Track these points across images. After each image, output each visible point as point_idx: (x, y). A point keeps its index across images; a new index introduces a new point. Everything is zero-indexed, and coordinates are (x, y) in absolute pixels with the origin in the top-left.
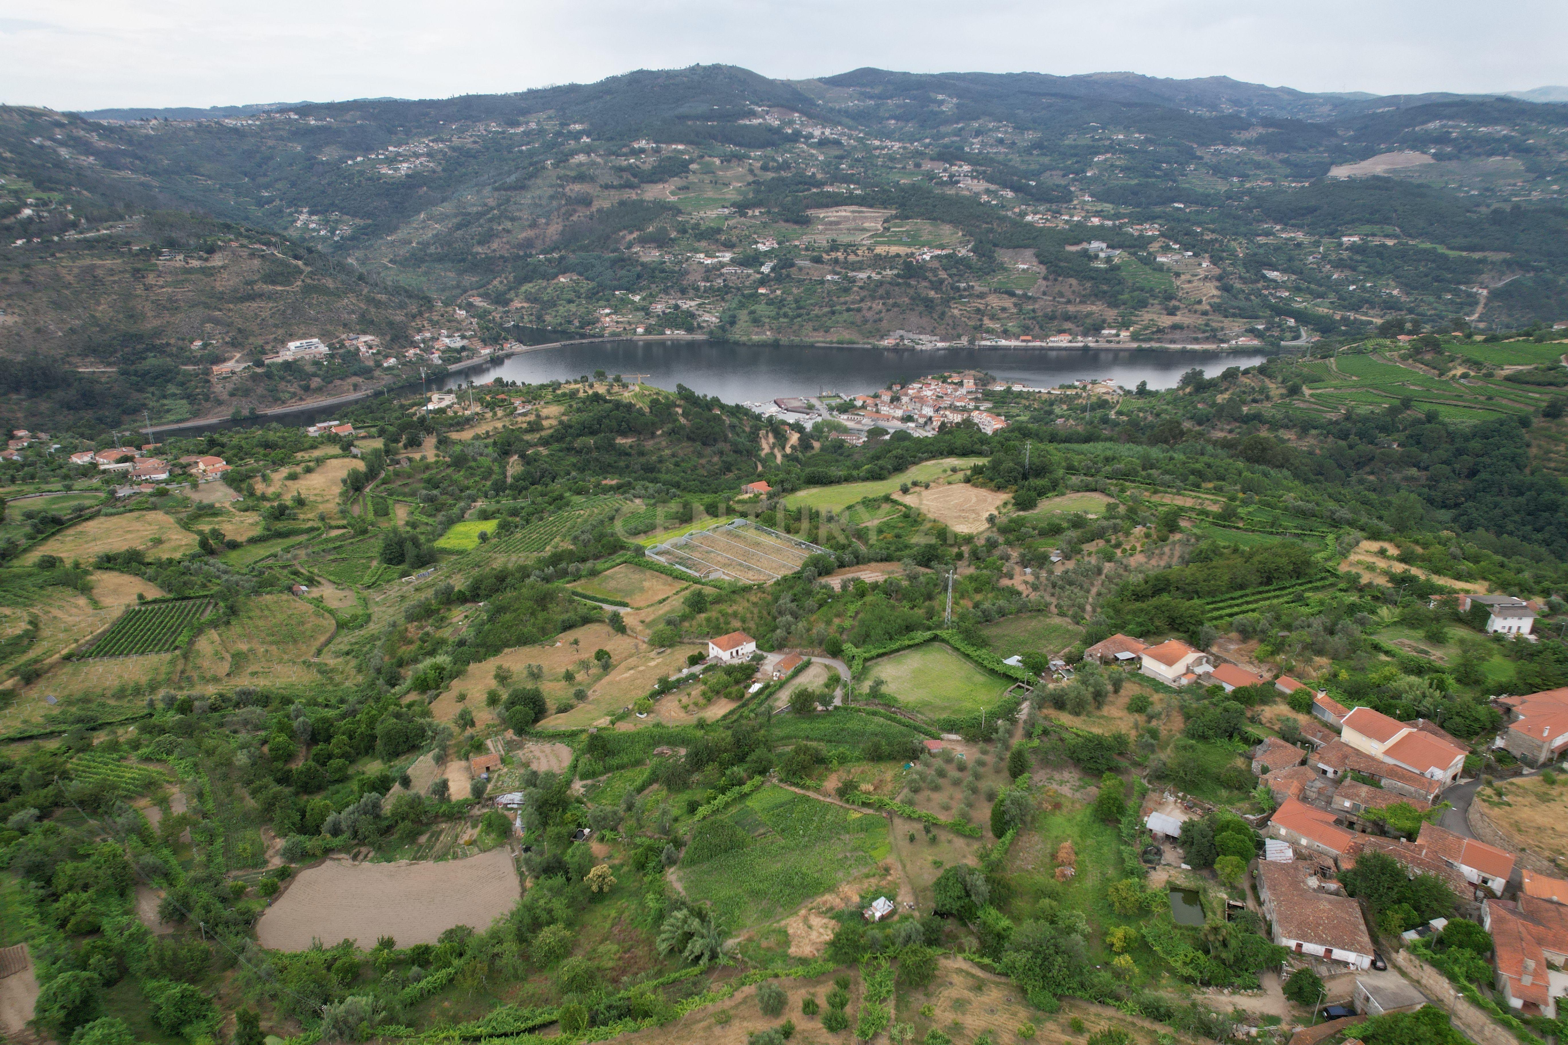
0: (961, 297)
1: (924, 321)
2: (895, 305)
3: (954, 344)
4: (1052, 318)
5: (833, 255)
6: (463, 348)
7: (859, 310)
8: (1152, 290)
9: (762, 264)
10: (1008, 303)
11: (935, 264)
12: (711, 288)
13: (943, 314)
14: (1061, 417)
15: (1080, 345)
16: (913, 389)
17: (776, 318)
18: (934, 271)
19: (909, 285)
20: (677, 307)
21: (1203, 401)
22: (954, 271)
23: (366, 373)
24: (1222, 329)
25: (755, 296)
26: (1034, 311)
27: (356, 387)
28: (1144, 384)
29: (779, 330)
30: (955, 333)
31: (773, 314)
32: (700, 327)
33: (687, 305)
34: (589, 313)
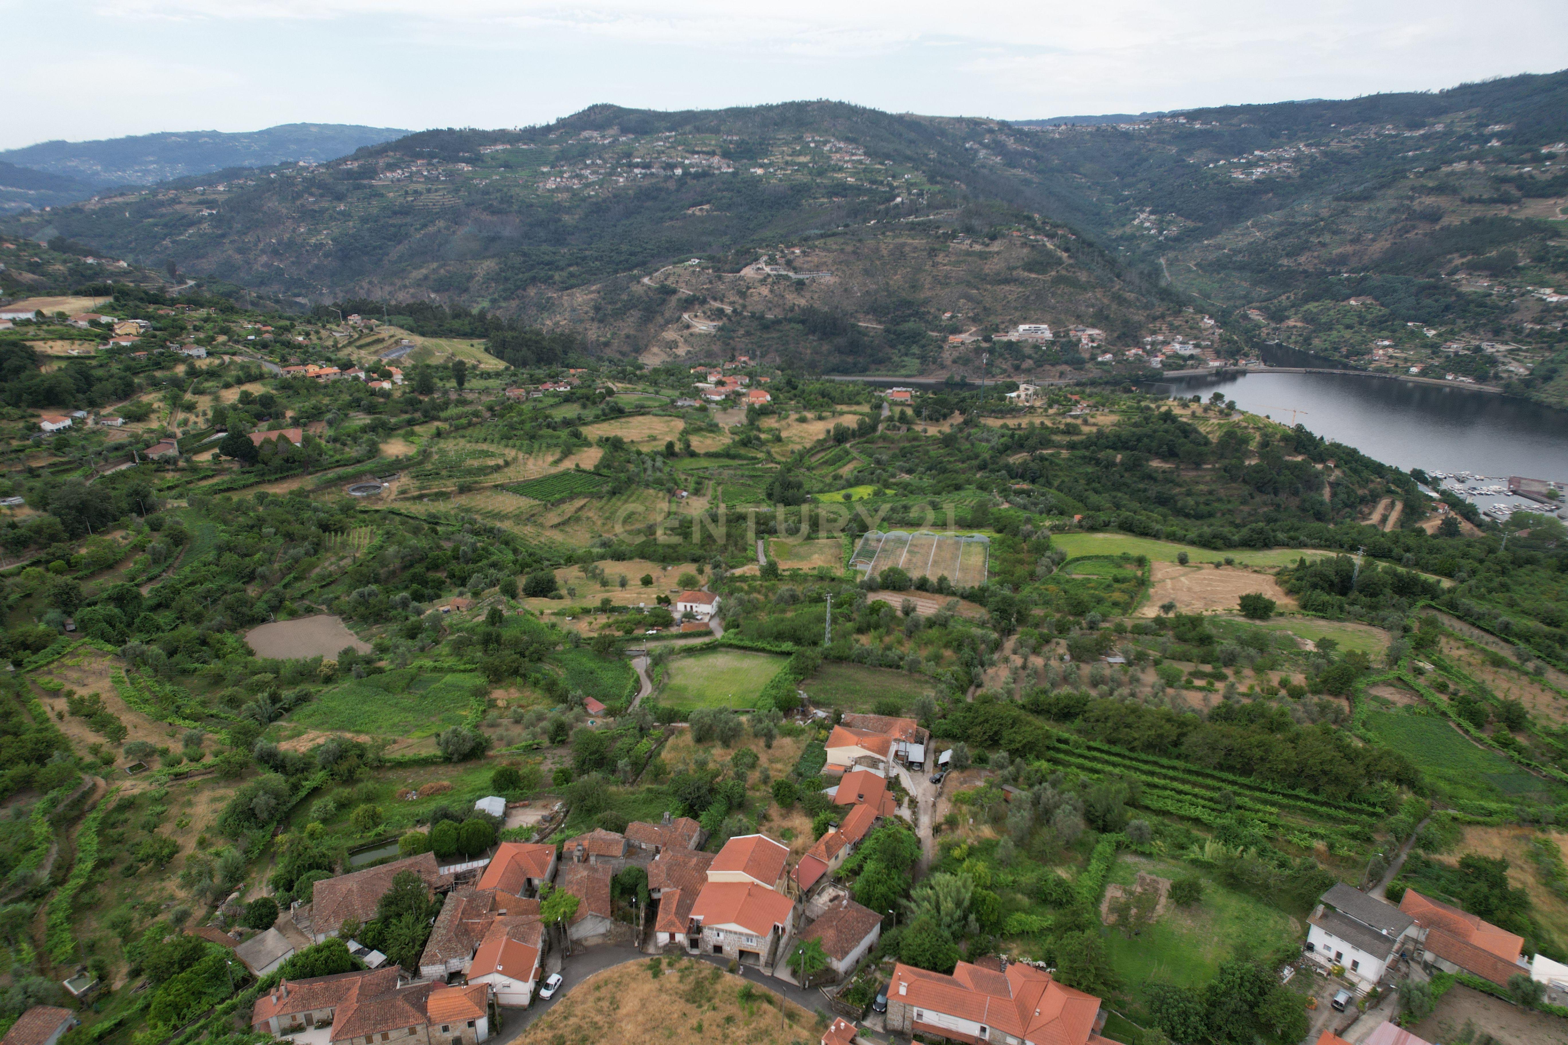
6: (1191, 357)
12: (1540, 331)
20: (1478, 349)
32: (1497, 377)
33: (1495, 348)
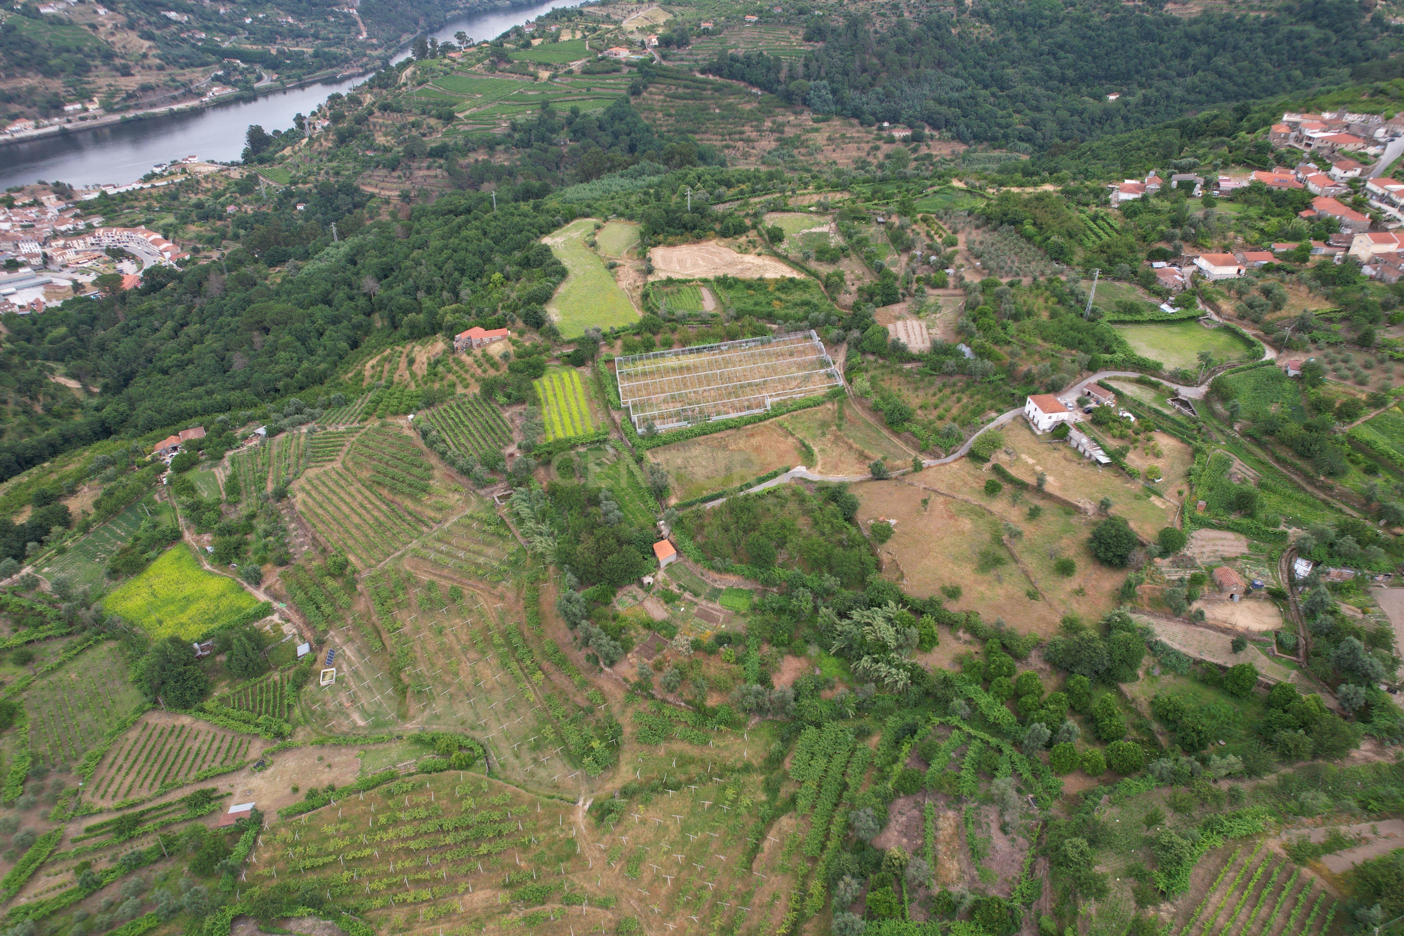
8: (80, 50)
14: (222, 205)
15: (53, 129)
24: (190, 82)
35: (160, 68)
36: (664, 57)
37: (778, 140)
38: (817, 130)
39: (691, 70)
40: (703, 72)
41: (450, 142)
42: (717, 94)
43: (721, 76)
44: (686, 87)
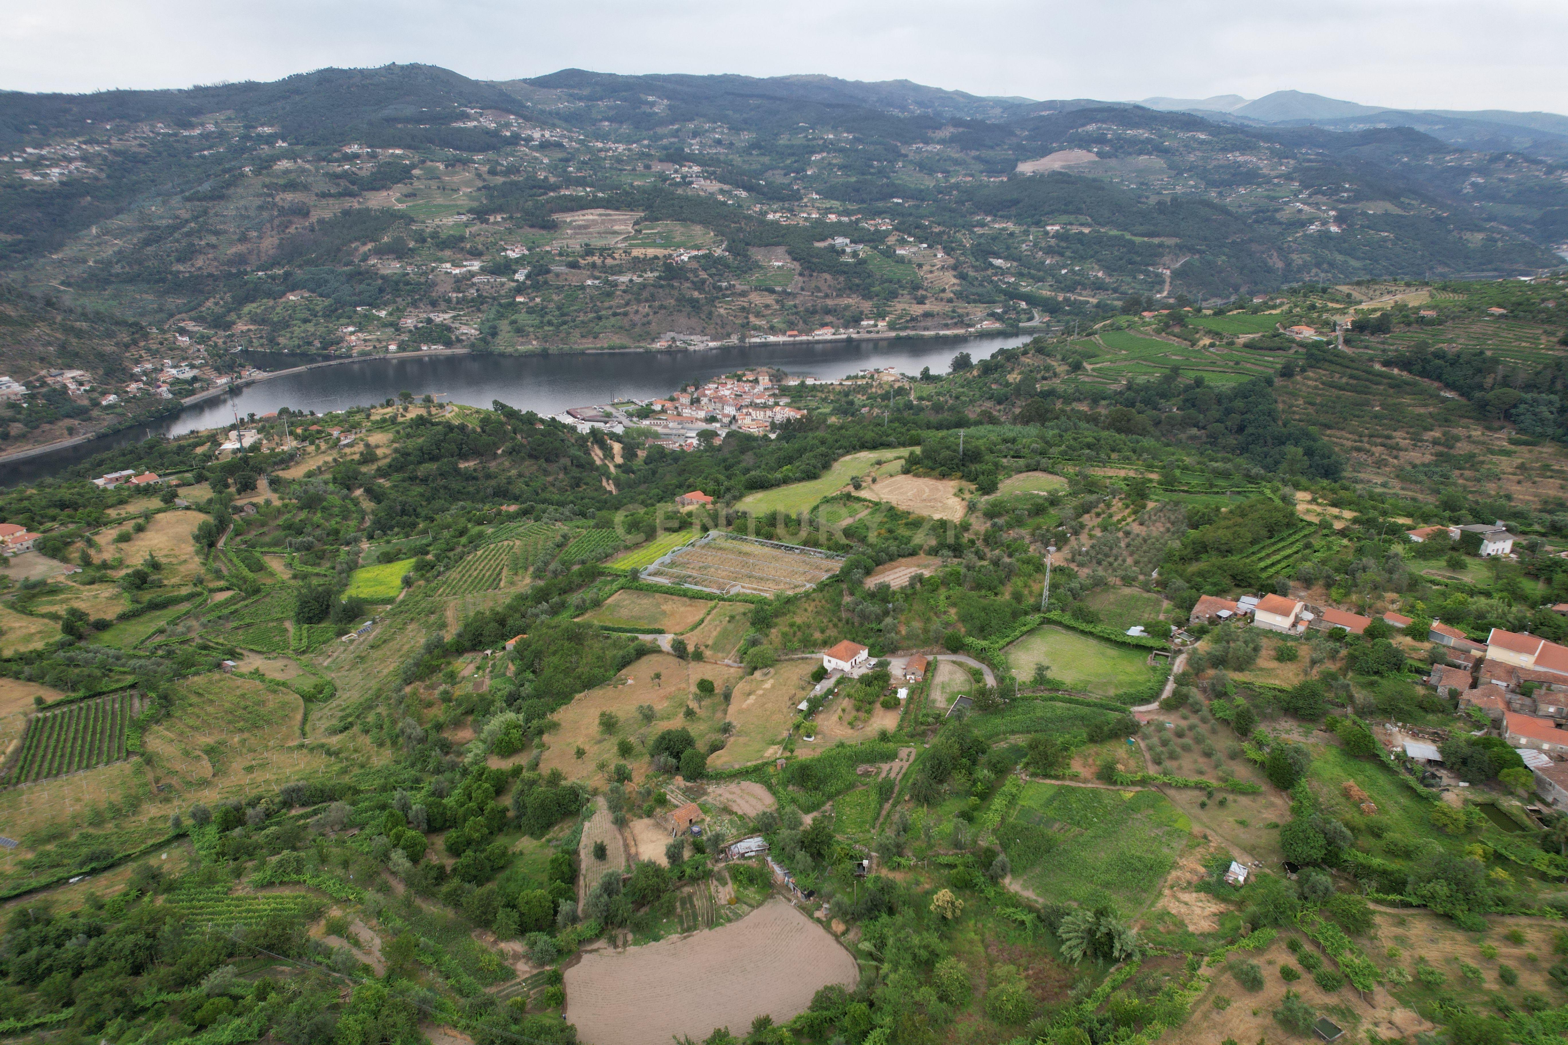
0: (725, 296)
1: (694, 322)
2: (662, 307)
3: (725, 342)
4: (814, 312)
5: (590, 259)
6: (195, 379)
7: (626, 314)
8: (899, 281)
9: (515, 272)
10: (770, 299)
11: (694, 265)
12: (464, 299)
13: (710, 315)
14: (864, 406)
15: (844, 336)
16: (710, 389)
17: (541, 325)
18: (694, 272)
19: (673, 287)
20: (429, 321)
21: (996, 381)
22: (714, 271)
23: (81, 413)
24: (968, 314)
25: (513, 305)
26: (795, 306)
27: (71, 431)
28: (927, 370)
29: (545, 339)
30: (724, 332)
31: (537, 322)
32: (459, 340)
33: (440, 318)
34: (330, 332)
35: (950, 301)
36: (1347, 342)
37: (1439, 455)
38: (1508, 453)
39: (1371, 360)
40: (1386, 364)
41: (1061, 388)
42: (1391, 391)
43: (1410, 372)
44: (1351, 377)
